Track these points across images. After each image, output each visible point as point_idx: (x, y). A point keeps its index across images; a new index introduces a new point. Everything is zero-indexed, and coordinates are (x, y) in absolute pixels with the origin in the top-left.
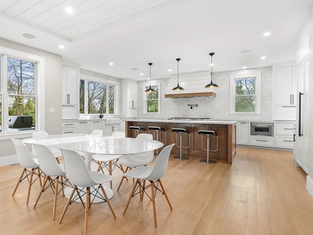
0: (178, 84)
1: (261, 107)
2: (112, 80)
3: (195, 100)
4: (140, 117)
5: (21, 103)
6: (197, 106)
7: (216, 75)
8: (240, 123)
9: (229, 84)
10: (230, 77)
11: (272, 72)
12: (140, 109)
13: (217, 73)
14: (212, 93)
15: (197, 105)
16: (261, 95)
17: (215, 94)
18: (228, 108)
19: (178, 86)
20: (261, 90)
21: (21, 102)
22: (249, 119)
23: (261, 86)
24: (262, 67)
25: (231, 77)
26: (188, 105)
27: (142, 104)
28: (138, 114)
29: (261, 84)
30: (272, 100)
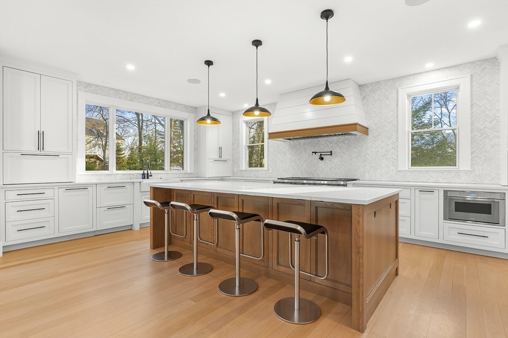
0: (257, 100)
1: (472, 153)
2: (175, 109)
3: (328, 143)
4: (235, 175)
5: (122, 156)
6: (331, 155)
7: (370, 89)
8: (417, 191)
9: (397, 105)
10: (398, 90)
11: (499, 70)
12: (235, 161)
13: (371, 84)
14: (356, 124)
15: (331, 152)
16: (472, 125)
17: (367, 129)
18: (395, 157)
19: (257, 104)
20: (471, 114)
21: (120, 155)
22: (442, 181)
23: (472, 106)
24: (474, 62)
25: (400, 91)
26: (313, 152)
27: (239, 152)
28: (233, 170)
29: (472, 101)
30: (498, 138)
